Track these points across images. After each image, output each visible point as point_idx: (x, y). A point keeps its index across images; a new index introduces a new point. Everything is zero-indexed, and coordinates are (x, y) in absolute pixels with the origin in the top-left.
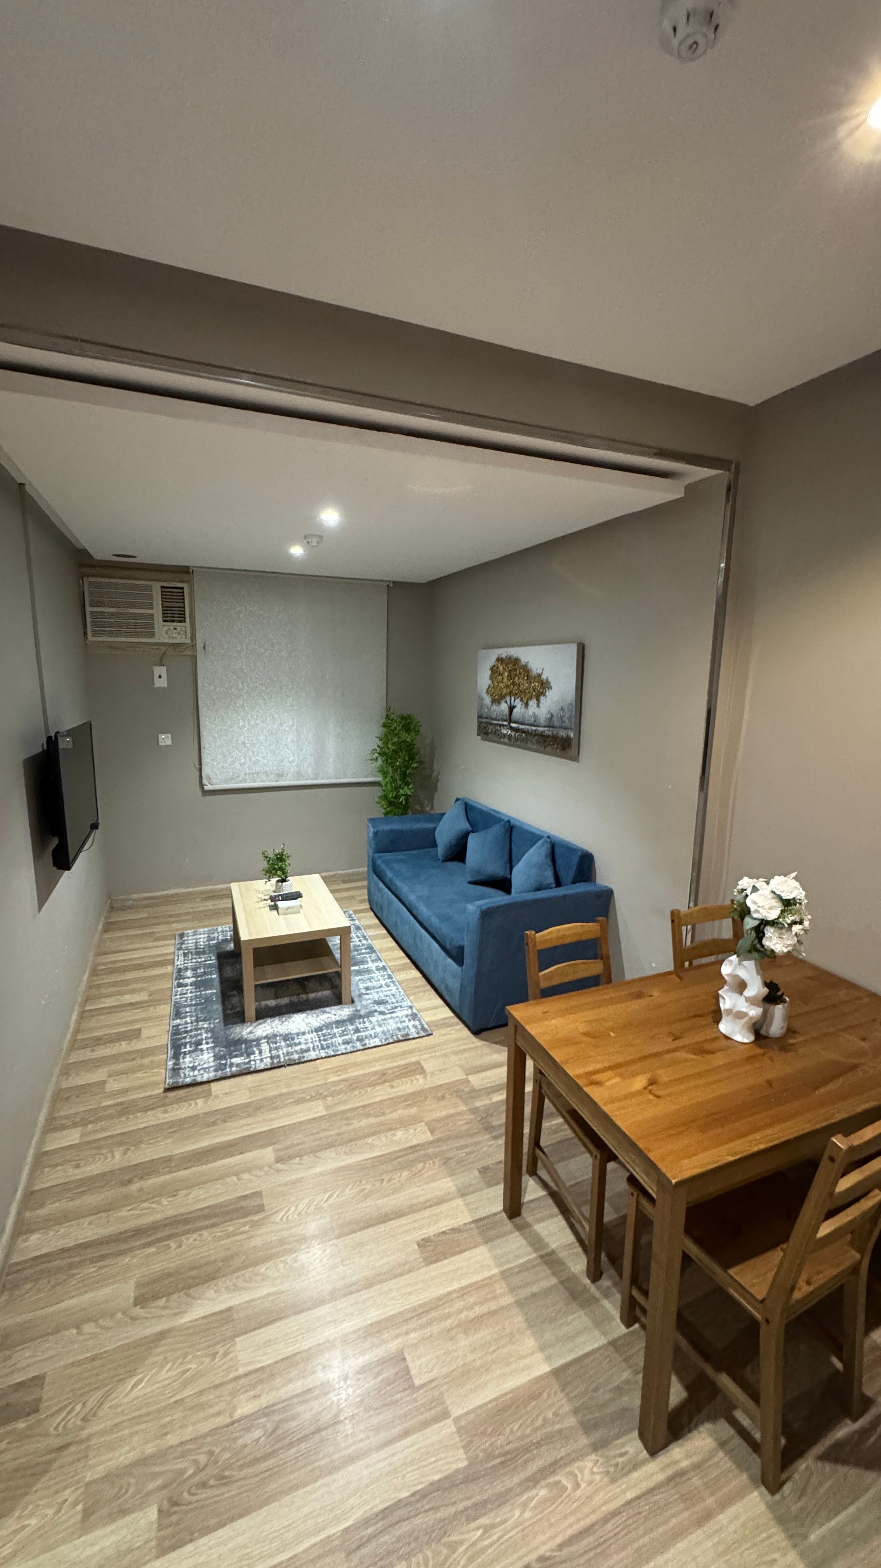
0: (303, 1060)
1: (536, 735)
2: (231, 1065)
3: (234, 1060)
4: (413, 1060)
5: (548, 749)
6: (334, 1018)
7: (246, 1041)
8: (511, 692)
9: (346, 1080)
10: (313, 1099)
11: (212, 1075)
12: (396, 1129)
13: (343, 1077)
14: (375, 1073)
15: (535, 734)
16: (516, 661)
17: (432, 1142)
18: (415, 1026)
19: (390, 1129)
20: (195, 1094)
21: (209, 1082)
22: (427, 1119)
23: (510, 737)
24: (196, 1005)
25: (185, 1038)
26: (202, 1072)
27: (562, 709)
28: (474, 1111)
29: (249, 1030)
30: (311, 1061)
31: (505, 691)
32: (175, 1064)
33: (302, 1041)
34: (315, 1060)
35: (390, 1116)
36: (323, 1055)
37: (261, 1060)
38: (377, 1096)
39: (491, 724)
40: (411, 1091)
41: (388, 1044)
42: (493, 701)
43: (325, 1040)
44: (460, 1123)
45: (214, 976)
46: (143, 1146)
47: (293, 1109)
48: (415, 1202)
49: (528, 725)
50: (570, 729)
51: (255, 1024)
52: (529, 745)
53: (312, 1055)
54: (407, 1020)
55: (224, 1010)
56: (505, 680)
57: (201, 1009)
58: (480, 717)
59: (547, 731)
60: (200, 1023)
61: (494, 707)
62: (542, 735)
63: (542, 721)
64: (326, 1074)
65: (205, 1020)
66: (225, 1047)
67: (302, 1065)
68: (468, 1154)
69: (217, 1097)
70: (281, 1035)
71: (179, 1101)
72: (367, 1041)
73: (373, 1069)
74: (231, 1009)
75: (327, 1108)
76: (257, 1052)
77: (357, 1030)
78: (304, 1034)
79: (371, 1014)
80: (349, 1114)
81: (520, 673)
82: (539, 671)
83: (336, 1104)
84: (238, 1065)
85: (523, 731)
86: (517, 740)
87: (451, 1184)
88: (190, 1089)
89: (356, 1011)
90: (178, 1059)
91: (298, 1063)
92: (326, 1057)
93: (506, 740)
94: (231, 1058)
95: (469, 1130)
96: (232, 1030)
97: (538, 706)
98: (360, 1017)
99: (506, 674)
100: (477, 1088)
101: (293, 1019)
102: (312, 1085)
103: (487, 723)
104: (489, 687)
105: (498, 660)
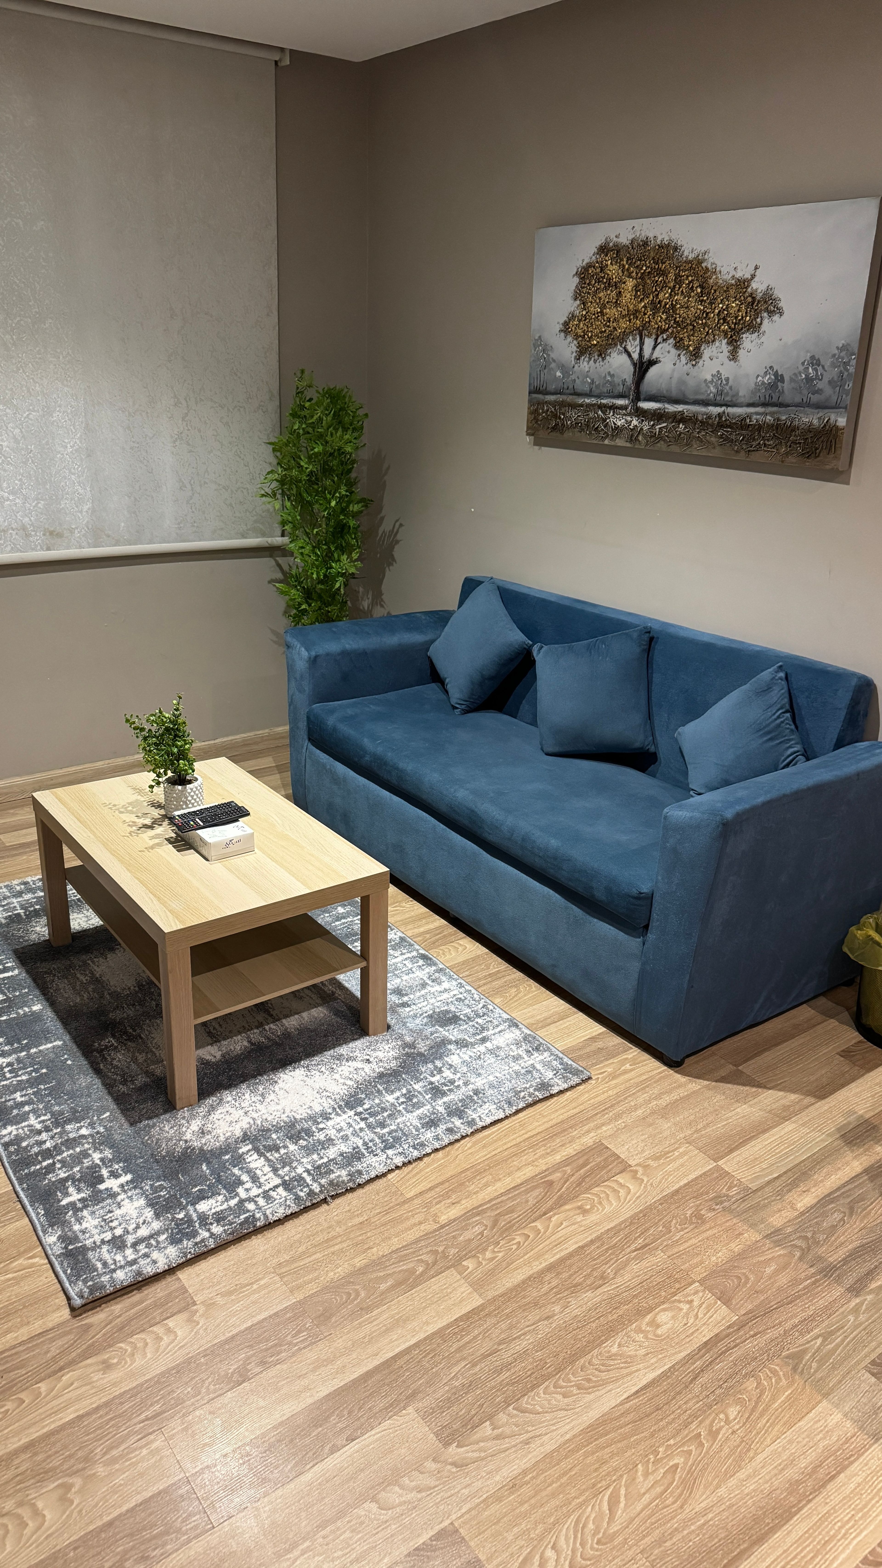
0: (360, 1181)
1: (721, 425)
2: (203, 1219)
3: (203, 1206)
4: (588, 1140)
5: (756, 457)
6: (369, 1071)
7: (205, 1156)
8: (645, 326)
9: (477, 1211)
10: (434, 1268)
11: (172, 1254)
12: (650, 1310)
13: (467, 1204)
14: (529, 1184)
15: (722, 423)
16: (668, 250)
17: (741, 1325)
18: (547, 1064)
19: (640, 1313)
20: (156, 1305)
21: (171, 1271)
22: (699, 1273)
23: (633, 435)
24: (31, 1083)
25: (51, 1169)
26: (142, 1247)
27: (815, 362)
28: (776, 1236)
29: (195, 1125)
30: (377, 1177)
31: (624, 324)
32: (62, 1238)
33: (332, 1133)
34: (384, 1175)
35: (619, 1280)
36: (399, 1161)
37: (266, 1195)
38: (566, 1239)
39: (574, 406)
40: (627, 1213)
41: (518, 1112)
42: (583, 351)
43: (382, 1125)
44: (769, 1270)
45: (37, 1008)
46: (100, 1470)
47: (404, 1303)
48: (791, 1473)
49: (696, 402)
50: (836, 407)
51: (202, 1110)
52: (696, 449)
53: (375, 1164)
54: (521, 1052)
55: (109, 1086)
56: (627, 297)
57: (52, 1092)
58: (534, 391)
59: (757, 415)
60: (69, 1127)
61: (585, 365)
62: (742, 424)
63: (744, 393)
64: (427, 1206)
65: (76, 1117)
66: (165, 1178)
67: (360, 1192)
68: (827, 1336)
69: (210, 1305)
70: (278, 1129)
71: (124, 1331)
72: (471, 1114)
73: (521, 1176)
74: (124, 1082)
75: (478, 1286)
76: (245, 1178)
77: (437, 1092)
78: (326, 1117)
79: (439, 1048)
80: (533, 1293)
81: (678, 280)
82: (744, 273)
83: (491, 1273)
84: (219, 1218)
85: (679, 418)
86: (654, 438)
87: (837, 1417)
88: (136, 1297)
89: (406, 1045)
90: (64, 1223)
91: (352, 1190)
92: (404, 1164)
93: (620, 442)
94: (194, 1204)
95: (795, 1282)
96: (155, 1131)
97: (733, 356)
98: (424, 1058)
99: (630, 283)
100: (753, 1186)
101: (281, 1084)
102: (411, 1236)
103: (562, 404)
104: (572, 317)
105: (603, 249)
